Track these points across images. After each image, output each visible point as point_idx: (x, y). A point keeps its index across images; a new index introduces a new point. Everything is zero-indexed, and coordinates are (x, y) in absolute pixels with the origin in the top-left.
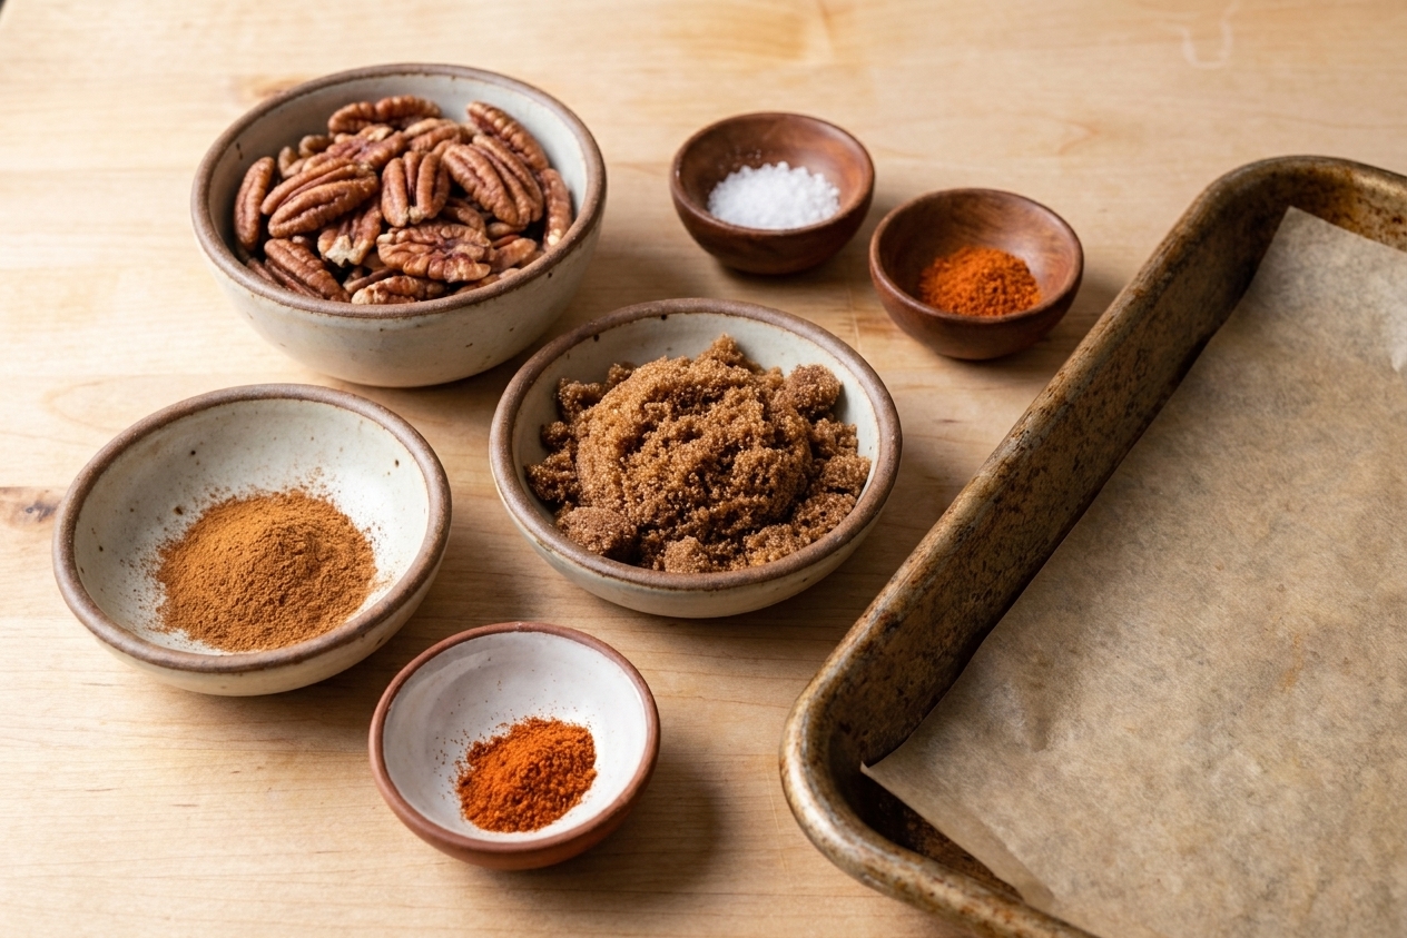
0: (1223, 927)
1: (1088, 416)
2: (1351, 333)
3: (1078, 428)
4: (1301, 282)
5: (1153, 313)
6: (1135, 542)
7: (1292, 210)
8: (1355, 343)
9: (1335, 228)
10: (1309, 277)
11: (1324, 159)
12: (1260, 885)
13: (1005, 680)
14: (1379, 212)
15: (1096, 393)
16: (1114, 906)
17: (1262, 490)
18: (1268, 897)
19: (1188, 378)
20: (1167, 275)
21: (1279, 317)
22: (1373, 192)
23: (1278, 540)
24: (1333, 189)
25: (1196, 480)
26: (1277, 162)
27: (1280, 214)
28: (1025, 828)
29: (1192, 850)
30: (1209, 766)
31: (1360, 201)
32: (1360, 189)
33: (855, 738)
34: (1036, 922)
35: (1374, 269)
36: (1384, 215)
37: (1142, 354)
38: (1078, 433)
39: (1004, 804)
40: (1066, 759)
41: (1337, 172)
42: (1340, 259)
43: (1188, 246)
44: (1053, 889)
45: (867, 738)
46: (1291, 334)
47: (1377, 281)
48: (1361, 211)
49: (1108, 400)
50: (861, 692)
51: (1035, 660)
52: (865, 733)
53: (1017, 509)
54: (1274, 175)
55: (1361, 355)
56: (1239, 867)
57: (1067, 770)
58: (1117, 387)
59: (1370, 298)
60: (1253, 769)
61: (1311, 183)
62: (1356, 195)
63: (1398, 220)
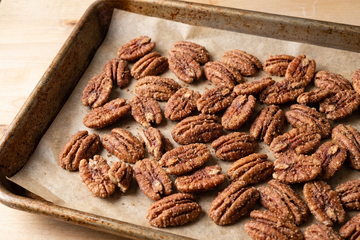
1: (62, 72)
5: (77, 42)
7: (115, 10)
9: (127, 12)
10: (123, 27)
13: (48, 148)
14: (136, 6)
15: (63, 66)
16: (82, 202)
28: (56, 186)
33: (6, 168)
34: (57, 209)
35: (139, 21)
36: (137, 7)
37: (76, 54)
38: (60, 77)
39: (50, 181)
42: (130, 20)
44: (64, 200)
45: (10, 168)
47: (140, 25)
48: (132, 7)
49: (67, 67)
51: (56, 141)
52: (9, 167)
58: (69, 63)
62: (129, 3)
63: (141, 8)
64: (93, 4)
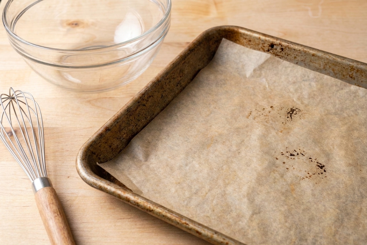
0: (183, 200)
1: (165, 84)
2: (237, 68)
3: (162, 88)
4: (226, 56)
5: (184, 61)
6: (176, 115)
7: (224, 39)
8: (238, 71)
9: (235, 44)
10: (228, 55)
11: (232, 26)
12: (194, 191)
14: (245, 39)
15: (168, 79)
16: (157, 195)
17: (209, 104)
18: (196, 193)
19: (195, 79)
20: (189, 52)
21: (220, 65)
22: (244, 34)
23: (212, 115)
24: (234, 33)
25: (194, 102)
26: (221, 27)
27: (221, 40)
28: (139, 178)
29: (179, 183)
30: (187, 165)
31: (241, 36)
32: (241, 33)
33: (97, 156)
35: (243, 53)
36: (247, 40)
37: (182, 71)
38: (162, 89)
39: (134, 173)
40: (151, 163)
41: (236, 29)
42: (235, 51)
43: (196, 45)
44: (143, 192)
45: (101, 157)
46: (223, 69)
47: (244, 56)
48: (241, 39)
49: (171, 81)
50: (99, 145)
51: (146, 141)
52: (100, 155)
53: (144, 105)
54: (220, 30)
55: (239, 74)
56: (190, 187)
57: (151, 166)
58: (174, 78)
59: (242, 60)
60: (197, 166)
61: (229, 32)
62: (240, 35)
63: (250, 41)
64: (206, 31)
